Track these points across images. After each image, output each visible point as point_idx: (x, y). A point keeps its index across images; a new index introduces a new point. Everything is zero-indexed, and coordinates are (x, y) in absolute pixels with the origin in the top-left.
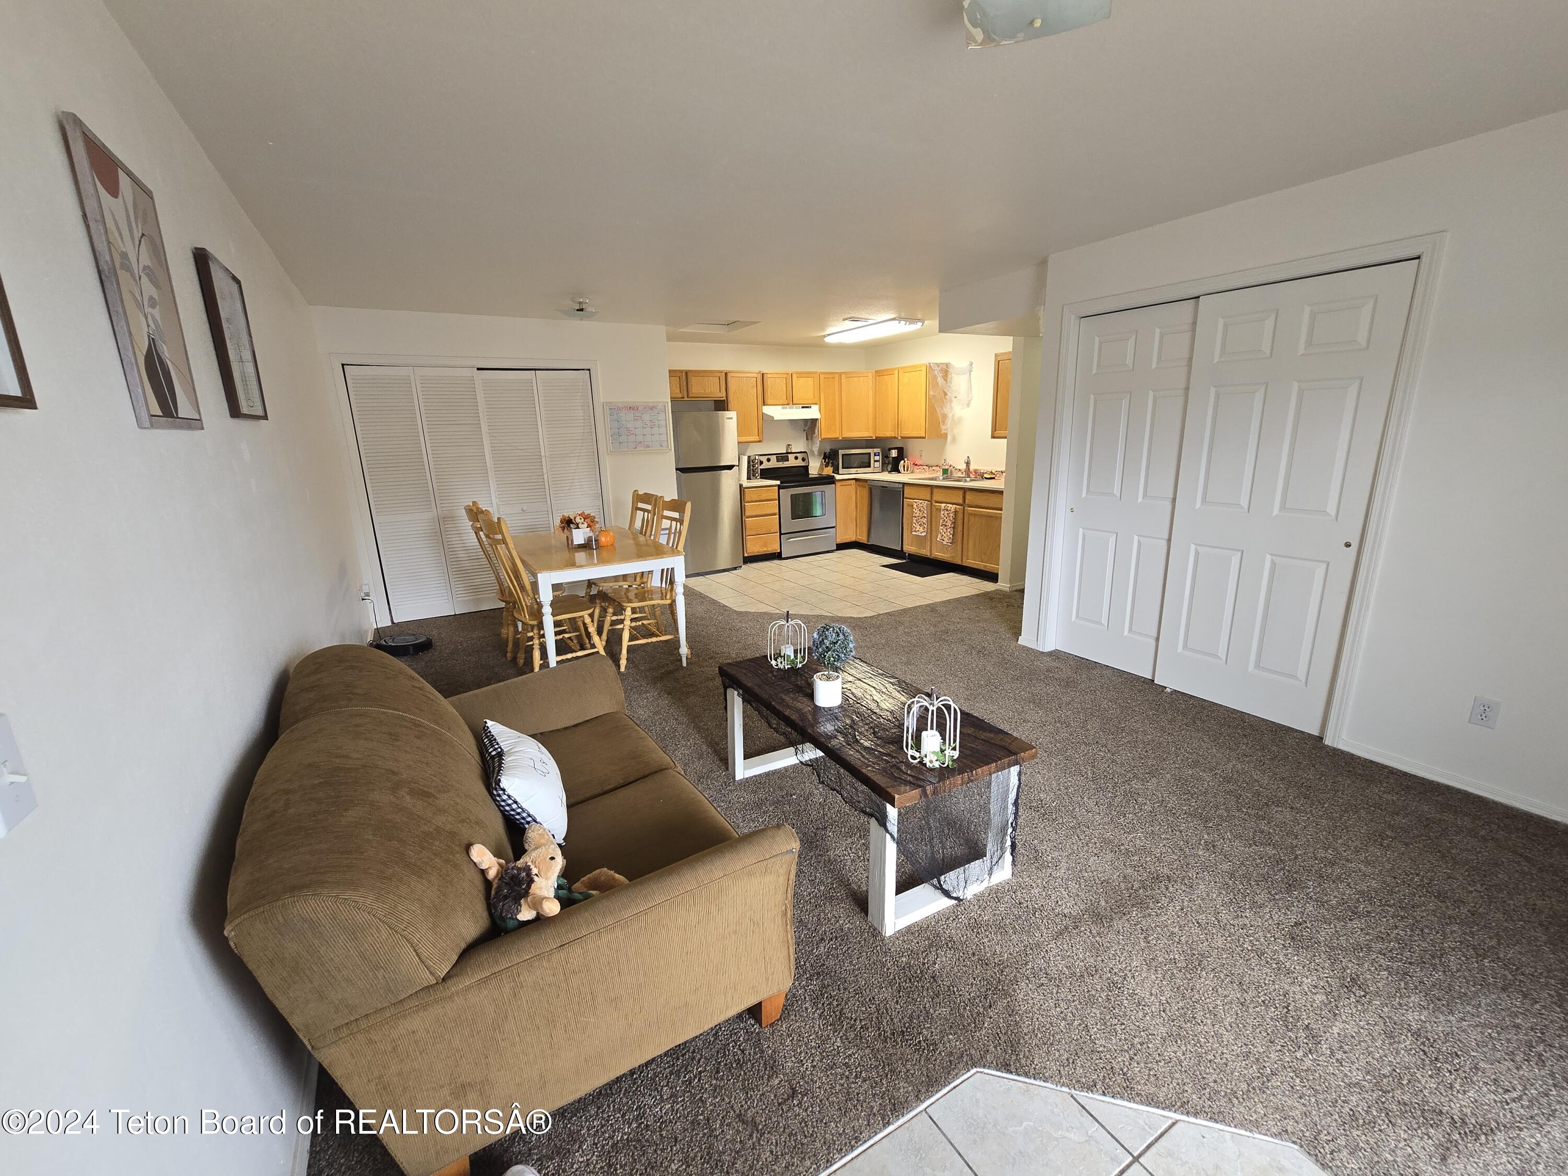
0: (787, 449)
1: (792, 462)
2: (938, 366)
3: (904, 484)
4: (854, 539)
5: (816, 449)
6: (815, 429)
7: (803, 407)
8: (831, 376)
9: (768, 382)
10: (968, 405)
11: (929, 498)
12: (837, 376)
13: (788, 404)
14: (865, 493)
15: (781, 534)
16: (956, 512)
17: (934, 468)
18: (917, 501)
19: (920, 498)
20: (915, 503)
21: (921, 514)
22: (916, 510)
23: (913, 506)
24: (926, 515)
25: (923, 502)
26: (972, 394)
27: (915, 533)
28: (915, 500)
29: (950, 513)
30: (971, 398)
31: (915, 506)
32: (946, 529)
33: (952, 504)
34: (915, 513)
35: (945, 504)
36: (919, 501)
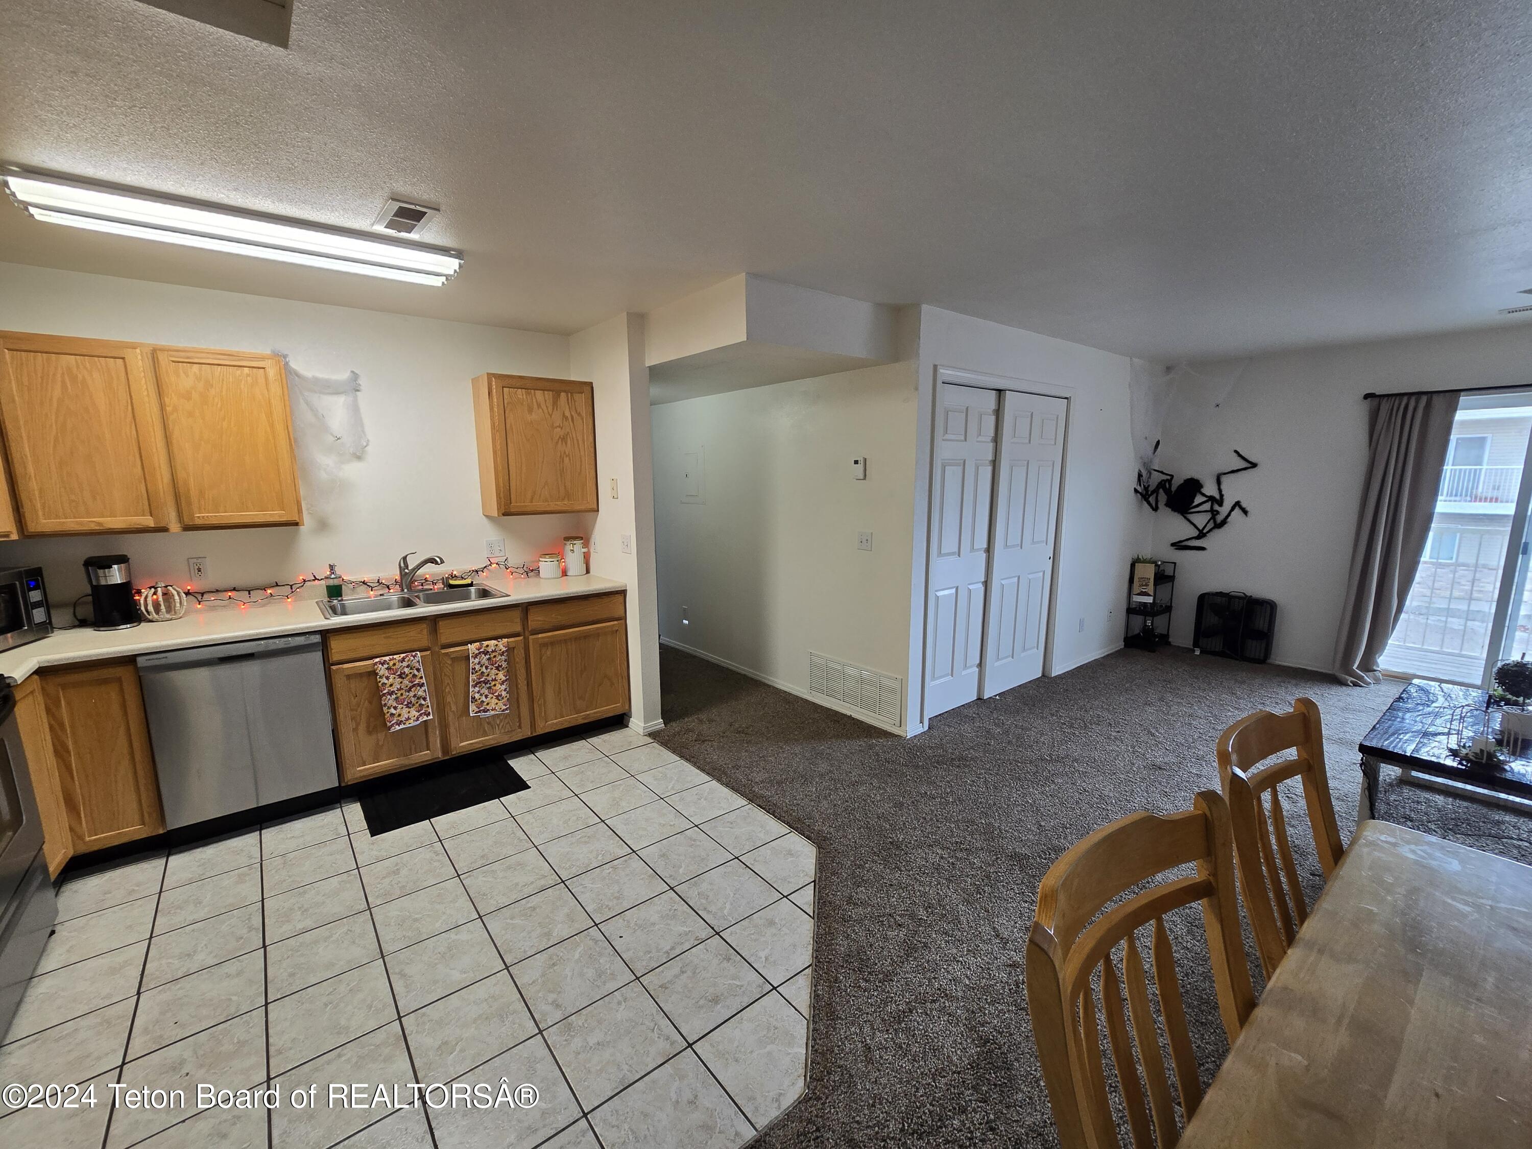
3: (322, 633)
4: (71, 854)
11: (426, 643)
14: (115, 698)
17: (269, 591)
18: (387, 658)
19: (393, 650)
20: (380, 666)
21: (406, 682)
22: (388, 678)
23: (374, 673)
24: (424, 681)
25: (407, 656)
26: (365, 435)
27: (398, 728)
28: (377, 660)
29: (495, 656)
30: (365, 444)
31: (382, 670)
32: (489, 688)
33: (495, 638)
34: (388, 685)
35: (478, 643)
36: (395, 657)
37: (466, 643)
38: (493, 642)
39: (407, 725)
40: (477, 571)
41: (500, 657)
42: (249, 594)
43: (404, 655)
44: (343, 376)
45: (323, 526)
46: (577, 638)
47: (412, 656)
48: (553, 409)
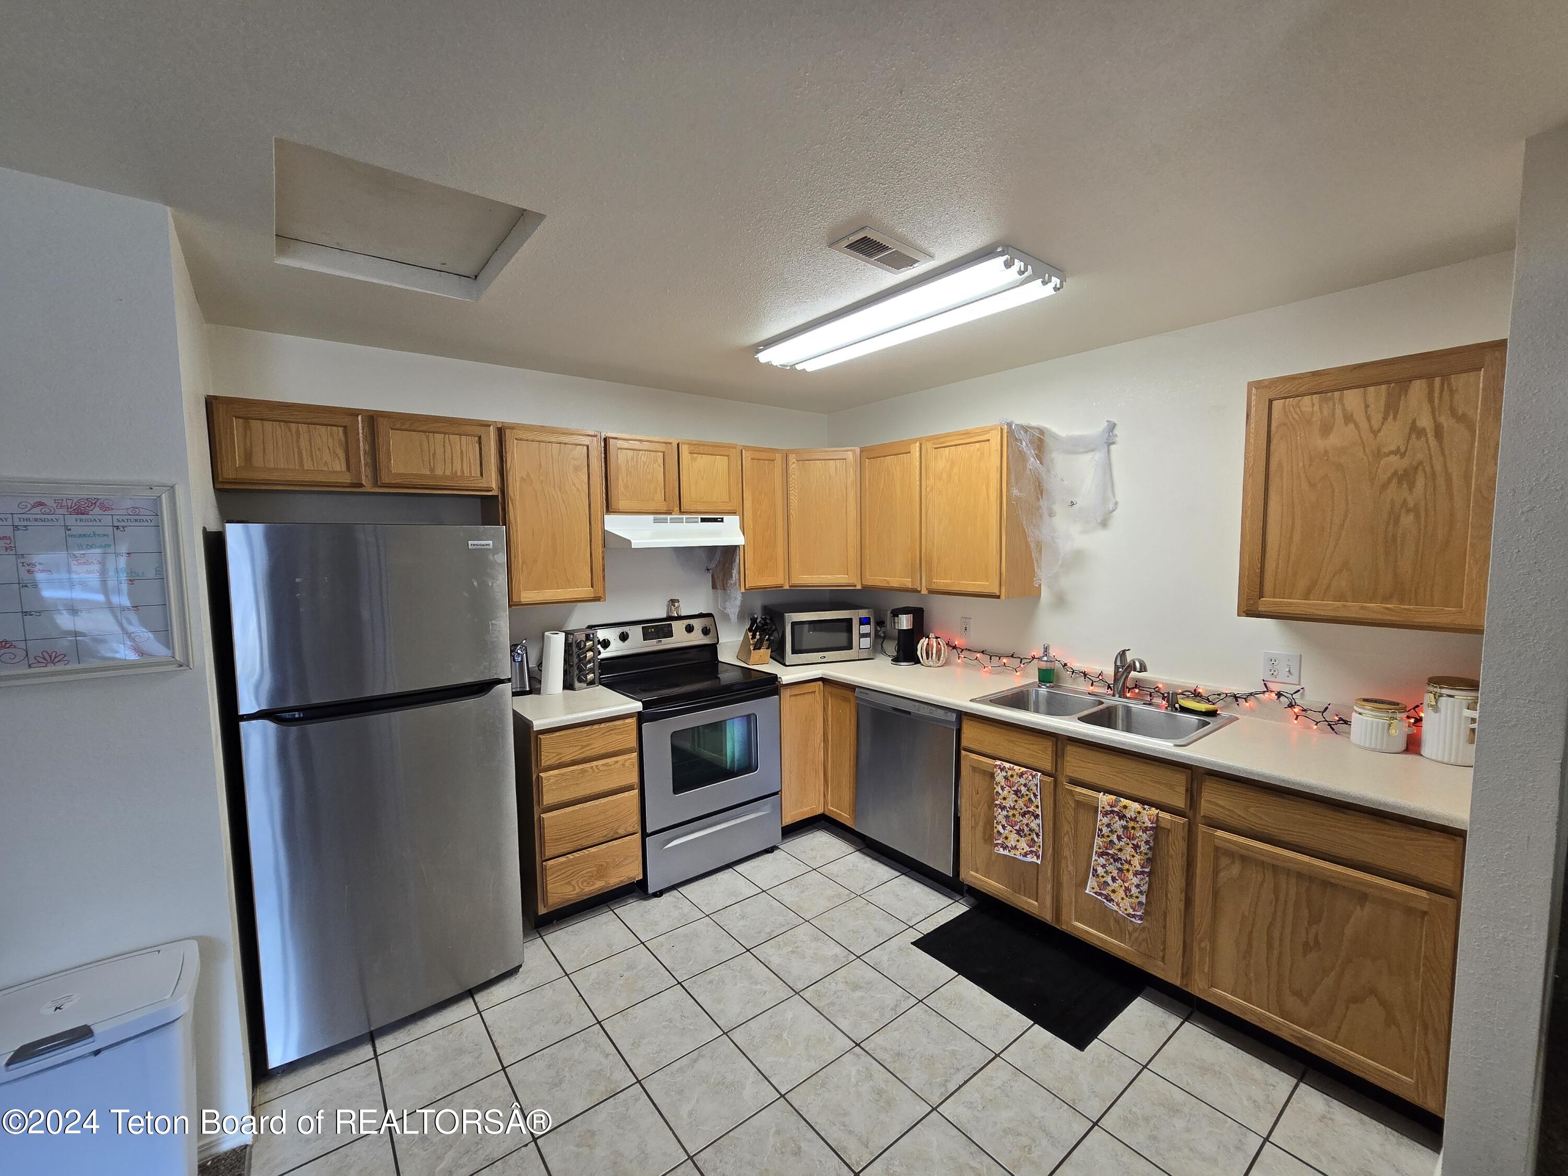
0: (669, 610)
1: (680, 638)
2: (1026, 431)
3: (962, 715)
4: (820, 811)
5: (734, 607)
6: (731, 569)
7: (703, 520)
8: (764, 456)
9: (620, 459)
10: (1104, 524)
11: (1048, 766)
12: (778, 456)
13: (669, 513)
14: (848, 714)
15: (645, 835)
16: (1157, 830)
17: (1005, 660)
18: (1007, 765)
19: (1015, 759)
20: (999, 771)
21: (1021, 803)
22: (1003, 788)
23: (992, 776)
24: (1039, 812)
25: (1026, 773)
26: (1114, 496)
27: (1001, 851)
28: (998, 763)
29: (1133, 828)
30: (1111, 507)
31: (1000, 777)
32: (1120, 870)
33: (1143, 802)
34: (1001, 797)
35: (1114, 797)
36: (1016, 767)
37: (1098, 789)
38: (1136, 806)
39: (1011, 854)
40: (1236, 697)
41: (1141, 833)
42: (991, 659)
43: (1025, 769)
44: (1095, 429)
45: (1060, 601)
46: (1303, 876)
47: (1031, 774)
48: (1385, 419)
